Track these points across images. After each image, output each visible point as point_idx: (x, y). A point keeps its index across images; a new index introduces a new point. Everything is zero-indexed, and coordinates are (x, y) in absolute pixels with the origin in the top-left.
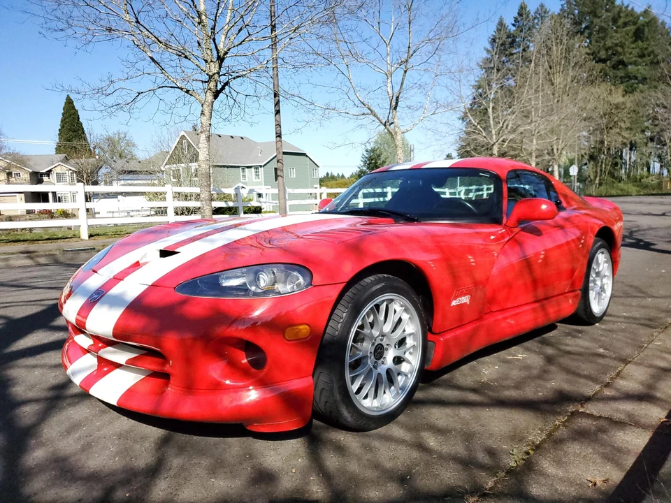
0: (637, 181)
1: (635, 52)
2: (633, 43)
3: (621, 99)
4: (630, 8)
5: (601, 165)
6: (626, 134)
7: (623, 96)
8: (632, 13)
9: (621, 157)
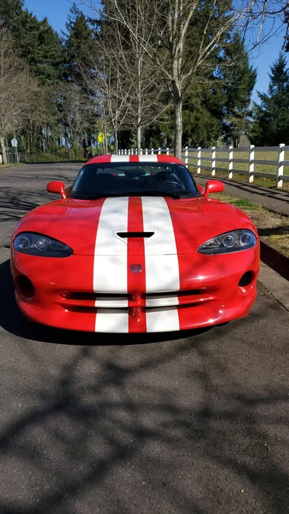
0: (54, 151)
1: (42, 53)
2: (39, 45)
3: (36, 89)
4: (33, 16)
5: (30, 139)
6: (44, 116)
7: (38, 86)
8: (34, 20)
9: (42, 134)
